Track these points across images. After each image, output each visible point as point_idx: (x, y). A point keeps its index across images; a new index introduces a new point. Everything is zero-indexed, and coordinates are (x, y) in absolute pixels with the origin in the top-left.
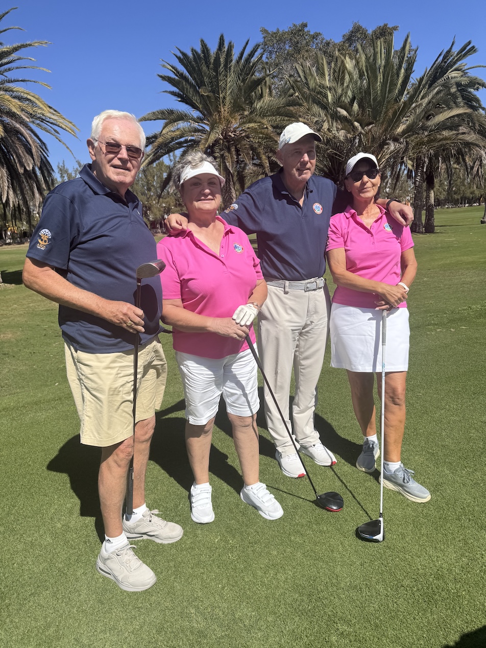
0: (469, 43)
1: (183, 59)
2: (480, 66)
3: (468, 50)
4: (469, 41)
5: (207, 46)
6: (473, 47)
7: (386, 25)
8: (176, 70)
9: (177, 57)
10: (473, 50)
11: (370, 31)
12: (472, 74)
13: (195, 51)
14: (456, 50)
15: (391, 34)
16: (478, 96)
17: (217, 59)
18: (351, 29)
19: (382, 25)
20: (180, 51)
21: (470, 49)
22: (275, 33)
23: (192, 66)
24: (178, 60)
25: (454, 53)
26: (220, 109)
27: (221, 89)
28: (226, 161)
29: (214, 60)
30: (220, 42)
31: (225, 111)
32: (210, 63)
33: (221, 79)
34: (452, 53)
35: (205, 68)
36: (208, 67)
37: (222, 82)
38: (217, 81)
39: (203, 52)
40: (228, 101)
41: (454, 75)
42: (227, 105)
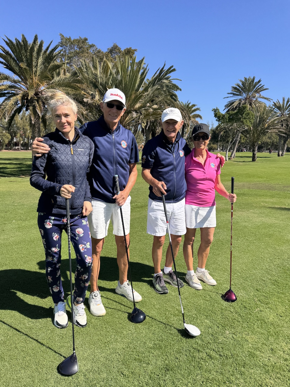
1: (10, 44)
2: (177, 79)
6: (175, 69)
7: (131, 48)
8: (4, 49)
9: (5, 41)
13: (18, 40)
15: (133, 53)
16: (176, 94)
17: (33, 48)
19: (129, 48)
20: (7, 38)
21: (172, 69)
22: (68, 39)
23: (15, 49)
25: (165, 70)
26: (33, 77)
27: (34, 66)
28: (37, 109)
29: (31, 48)
30: (35, 39)
31: (36, 79)
32: (28, 49)
33: (34, 60)
34: (164, 69)
35: (23, 51)
36: (26, 51)
37: (35, 62)
38: (32, 61)
39: (23, 41)
40: (38, 73)
41: (165, 81)
42: (37, 76)
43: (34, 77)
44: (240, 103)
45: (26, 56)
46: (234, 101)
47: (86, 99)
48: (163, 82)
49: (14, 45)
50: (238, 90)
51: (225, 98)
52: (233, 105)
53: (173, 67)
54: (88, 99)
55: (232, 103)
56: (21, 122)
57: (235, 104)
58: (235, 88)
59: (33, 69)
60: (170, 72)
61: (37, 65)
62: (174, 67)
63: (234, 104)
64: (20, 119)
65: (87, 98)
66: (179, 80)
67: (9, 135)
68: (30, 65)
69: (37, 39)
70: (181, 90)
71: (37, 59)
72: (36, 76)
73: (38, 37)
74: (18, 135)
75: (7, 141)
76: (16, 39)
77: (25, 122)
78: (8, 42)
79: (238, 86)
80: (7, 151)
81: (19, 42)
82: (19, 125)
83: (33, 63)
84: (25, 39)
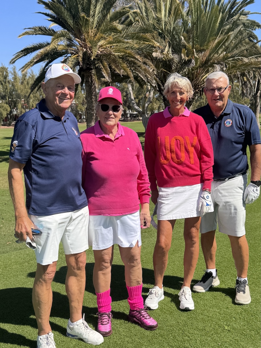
16: (256, 34)
27: (91, 16)
31: (92, 32)
33: (92, 7)
37: (93, 10)
38: (89, 9)
40: (95, 25)
42: (94, 28)
43: (90, 30)
45: (82, 4)
47: (155, 53)
54: (158, 53)
56: (22, 87)
59: (90, 20)
60: (247, 4)
61: (94, 15)
64: (20, 84)
65: (156, 51)
67: (8, 105)
71: (96, 6)
72: (92, 28)
74: (20, 106)
75: (5, 114)
77: (26, 88)
80: (6, 127)
82: (19, 91)
83: (91, 12)
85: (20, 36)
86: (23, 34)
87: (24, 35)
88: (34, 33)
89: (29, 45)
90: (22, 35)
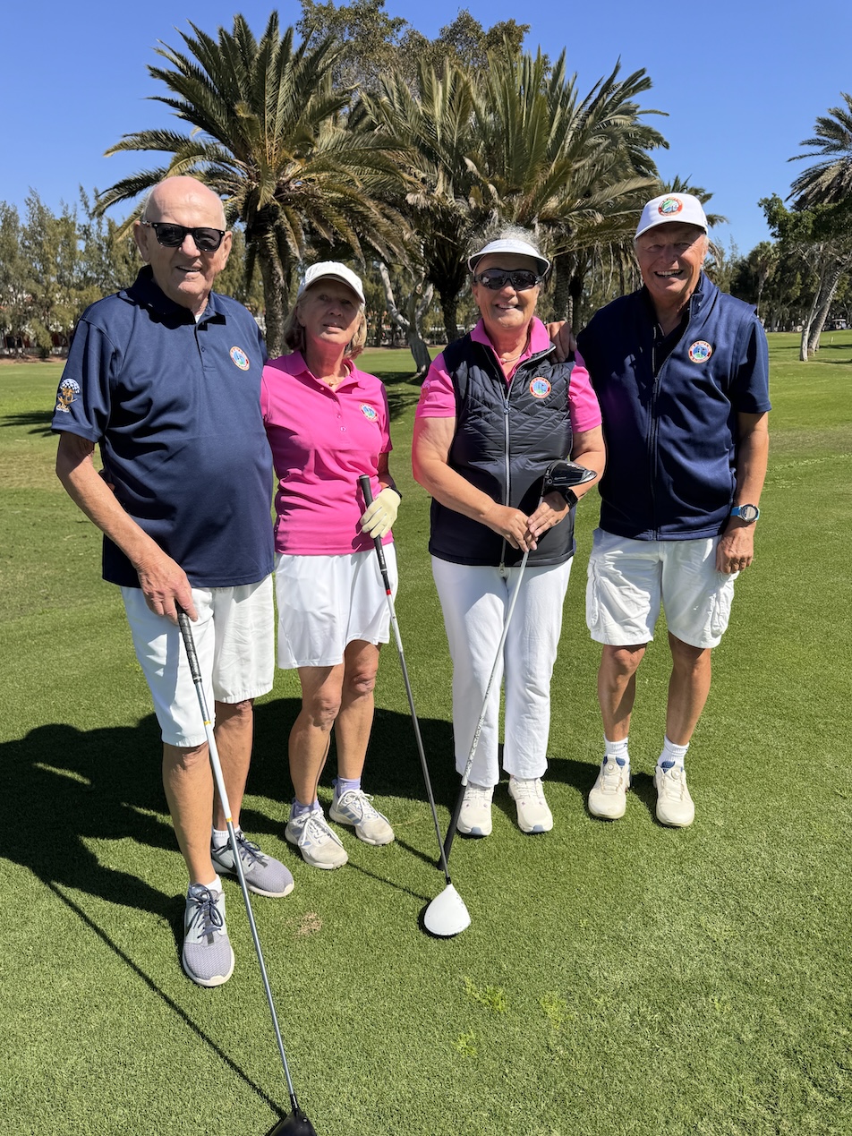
0: (643, 72)
1: (202, 47)
2: (656, 112)
3: (638, 83)
4: (641, 68)
5: (248, 29)
6: (648, 79)
7: (512, 22)
8: (186, 62)
9: (185, 38)
10: (646, 84)
11: (486, 30)
12: (644, 121)
13: (225, 33)
14: (620, 80)
15: (520, 38)
16: (652, 158)
17: (266, 53)
18: (455, 20)
19: (506, 21)
20: (196, 29)
21: (642, 81)
22: (325, 9)
23: (217, 59)
24: (186, 43)
25: (619, 84)
26: (264, 140)
27: (267, 107)
28: (288, 239)
29: (261, 55)
30: (271, 24)
31: (272, 145)
32: (252, 57)
33: (269, 88)
34: (615, 82)
35: (240, 67)
36: (246, 64)
37: (271, 94)
38: (263, 92)
39: (240, 37)
40: (278, 128)
41: (618, 121)
42: (276, 135)
43: (267, 140)
44: (841, 174)
45: (246, 80)
46: (822, 167)
47: (413, 195)
48: (612, 122)
49: (213, 49)
50: (837, 128)
51: (794, 159)
52: (820, 180)
53: (643, 73)
54: (418, 196)
55: (815, 175)
57: (826, 179)
58: (827, 124)
59: (266, 117)
60: (635, 90)
61: (275, 105)
62: (646, 73)
63: (822, 177)
65: (415, 191)
66: (660, 113)
68: (257, 104)
69: (276, 24)
70: (667, 146)
71: (277, 85)
72: (273, 135)
73: (279, 18)
76: (221, 30)
78: (196, 40)
79: (839, 115)
81: (229, 38)
83: (266, 98)
84: (245, 26)
85: (108, 152)
86: (116, 149)
87: (119, 151)
88: (142, 146)
89: (132, 173)
90: (113, 150)
